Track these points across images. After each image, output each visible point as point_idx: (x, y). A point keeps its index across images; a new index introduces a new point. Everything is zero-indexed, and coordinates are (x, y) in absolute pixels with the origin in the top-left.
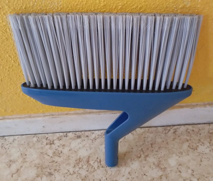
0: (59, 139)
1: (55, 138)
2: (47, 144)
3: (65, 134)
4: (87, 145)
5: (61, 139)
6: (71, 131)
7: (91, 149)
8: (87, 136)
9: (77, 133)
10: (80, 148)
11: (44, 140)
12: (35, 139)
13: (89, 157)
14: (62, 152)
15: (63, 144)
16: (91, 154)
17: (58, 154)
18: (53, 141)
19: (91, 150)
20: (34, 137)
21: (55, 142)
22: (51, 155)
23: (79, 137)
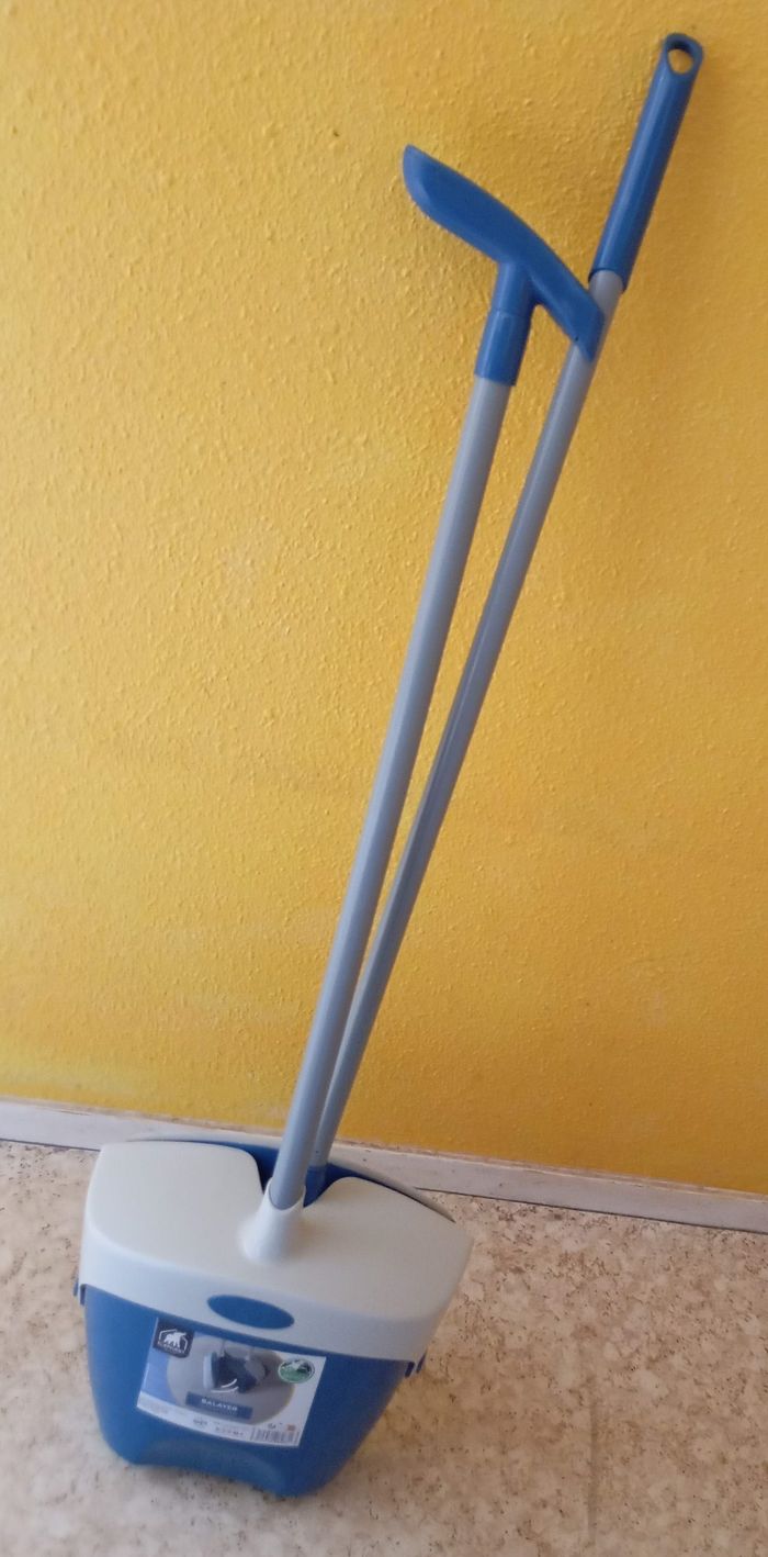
0: (523, 1214)
1: (513, 1211)
2: (500, 1219)
3: (532, 1206)
5: (524, 1215)
6: (544, 1203)
8: (573, 1219)
9: (554, 1209)
10: (563, 1237)
11: (493, 1210)
12: (475, 1206)
13: (582, 1254)
15: (532, 1224)
16: (585, 1250)
18: (511, 1215)
20: (472, 1201)
21: (514, 1217)
23: (558, 1217)
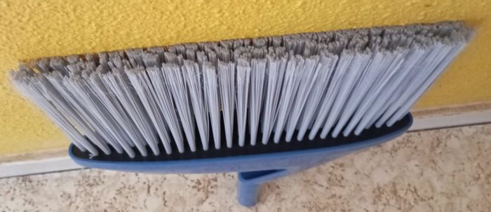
4: (384, 162)
7: (392, 168)
13: (394, 184)
14: (342, 178)
16: (396, 178)
17: (337, 182)
19: (393, 171)
22: (325, 184)
